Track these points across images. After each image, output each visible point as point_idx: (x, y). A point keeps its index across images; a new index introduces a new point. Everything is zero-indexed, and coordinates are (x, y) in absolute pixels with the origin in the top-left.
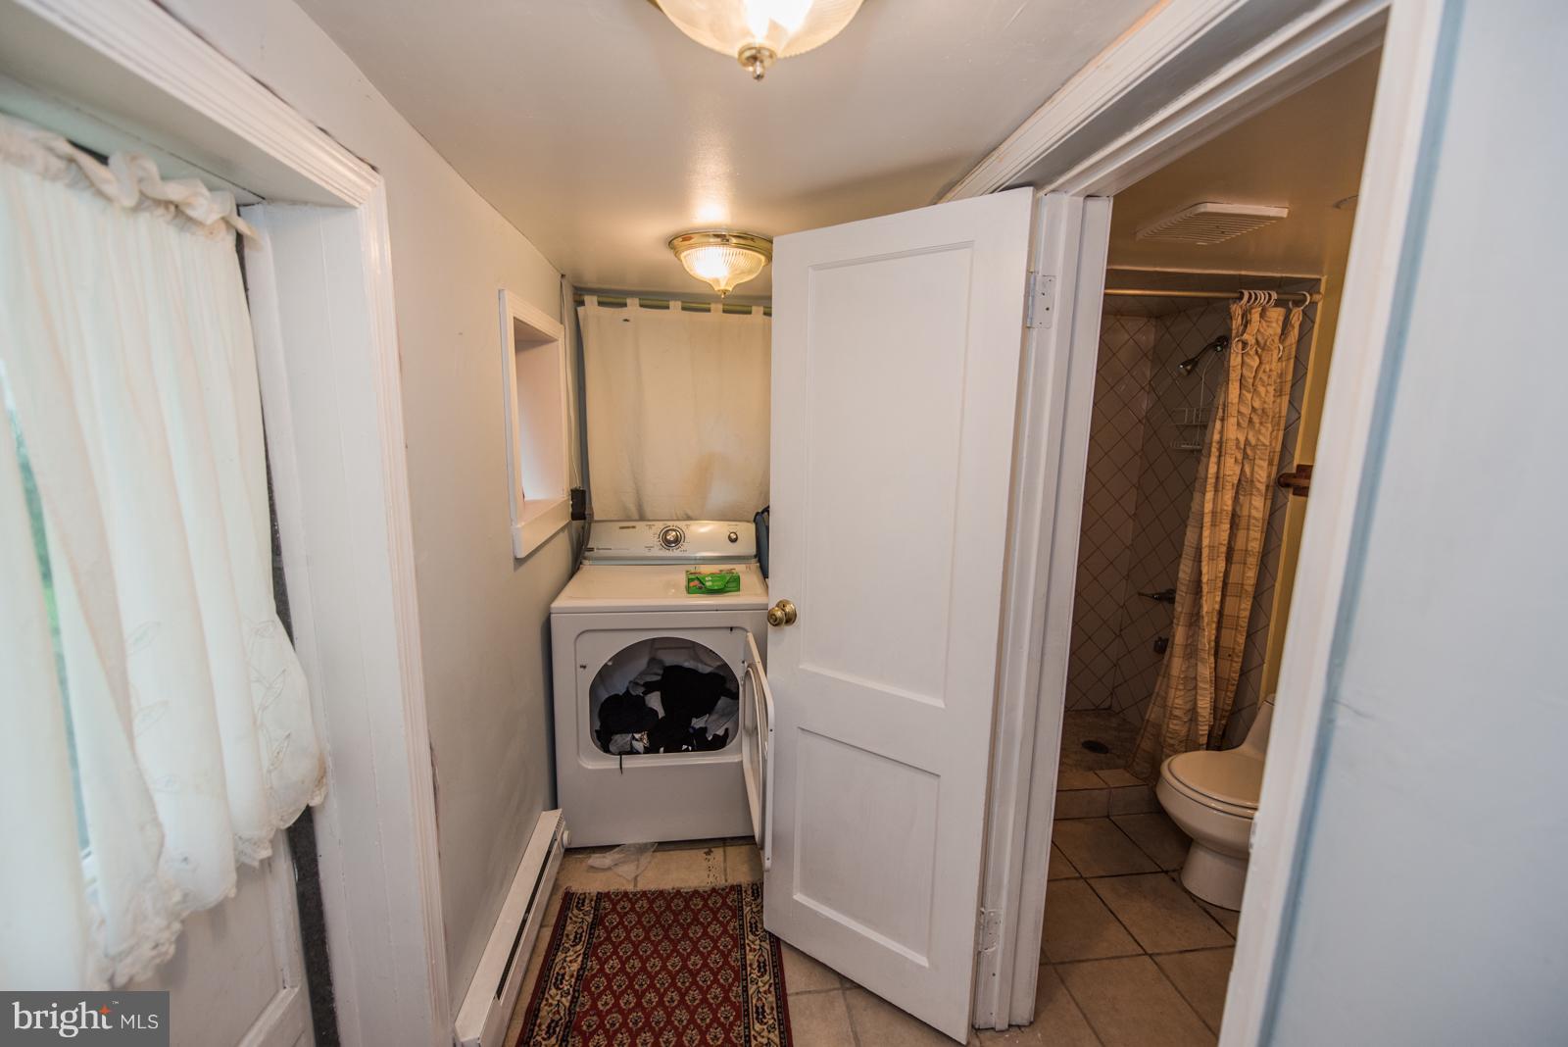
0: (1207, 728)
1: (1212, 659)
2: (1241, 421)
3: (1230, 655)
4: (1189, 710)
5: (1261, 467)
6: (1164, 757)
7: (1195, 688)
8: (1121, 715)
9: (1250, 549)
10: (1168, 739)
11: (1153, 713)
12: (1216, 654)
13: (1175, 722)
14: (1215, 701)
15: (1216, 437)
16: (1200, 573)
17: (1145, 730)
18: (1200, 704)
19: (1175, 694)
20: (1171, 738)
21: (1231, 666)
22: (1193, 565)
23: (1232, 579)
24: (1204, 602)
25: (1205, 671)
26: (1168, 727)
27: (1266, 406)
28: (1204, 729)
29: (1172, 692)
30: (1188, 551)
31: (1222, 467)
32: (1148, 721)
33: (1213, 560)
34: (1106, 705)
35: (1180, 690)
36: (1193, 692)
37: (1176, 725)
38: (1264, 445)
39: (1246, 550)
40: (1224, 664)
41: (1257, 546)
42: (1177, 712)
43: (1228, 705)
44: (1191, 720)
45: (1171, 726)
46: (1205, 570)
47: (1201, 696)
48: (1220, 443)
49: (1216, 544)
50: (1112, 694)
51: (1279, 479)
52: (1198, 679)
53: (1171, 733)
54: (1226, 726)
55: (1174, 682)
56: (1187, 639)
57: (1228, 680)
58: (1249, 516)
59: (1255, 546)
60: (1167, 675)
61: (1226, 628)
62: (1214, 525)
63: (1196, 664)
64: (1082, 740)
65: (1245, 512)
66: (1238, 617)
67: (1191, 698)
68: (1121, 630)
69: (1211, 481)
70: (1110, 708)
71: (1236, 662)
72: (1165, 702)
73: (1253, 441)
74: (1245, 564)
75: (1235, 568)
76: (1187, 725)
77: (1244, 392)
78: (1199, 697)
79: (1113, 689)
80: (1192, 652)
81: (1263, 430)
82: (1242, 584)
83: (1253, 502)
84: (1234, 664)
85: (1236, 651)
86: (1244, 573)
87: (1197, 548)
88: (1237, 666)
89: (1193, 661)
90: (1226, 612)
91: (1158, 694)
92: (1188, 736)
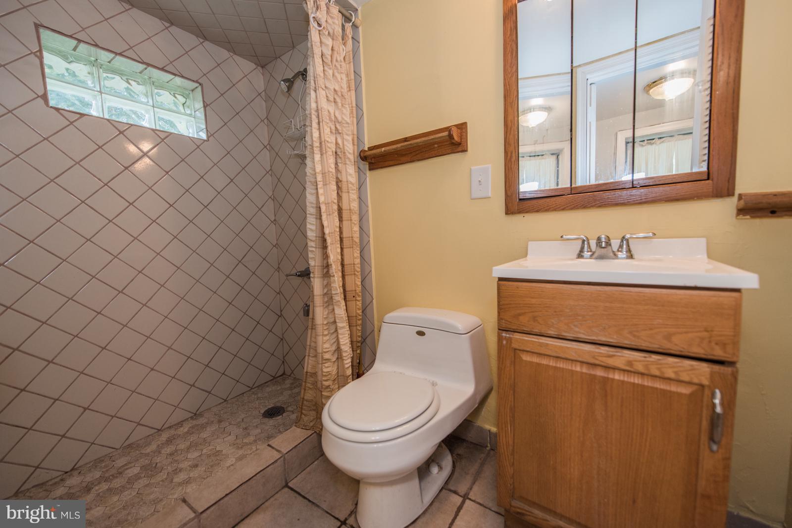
0: (350, 360)
1: (343, 303)
2: (328, 95)
3: (354, 297)
4: (335, 351)
5: (347, 140)
6: (324, 401)
7: (336, 330)
8: (292, 375)
9: (352, 208)
10: (325, 383)
11: (309, 364)
12: (345, 299)
13: (326, 365)
14: (351, 336)
15: (313, 105)
16: (323, 226)
17: (305, 382)
18: (342, 341)
19: (323, 340)
20: (326, 381)
21: (356, 305)
22: (316, 222)
23: (345, 235)
24: (330, 253)
25: (340, 312)
26: (322, 372)
27: (343, 90)
28: (348, 362)
29: (320, 339)
30: (311, 210)
31: (322, 131)
32: (307, 372)
33: (330, 215)
34: (280, 373)
35: (326, 335)
36: (335, 335)
37: (328, 367)
38: (348, 123)
39: (350, 210)
40: (352, 304)
41: (356, 206)
42: (327, 356)
43: (359, 337)
44: (338, 358)
45: (325, 370)
46: (325, 223)
47: (342, 334)
48: (317, 111)
49: (330, 201)
50: (283, 362)
51: (360, 155)
52: (337, 321)
53: (325, 376)
54: (360, 354)
55: (319, 329)
56: (324, 289)
57: (356, 316)
58: (347, 182)
59: (355, 205)
60: (314, 327)
61: (347, 275)
62: (325, 185)
63: (333, 310)
64: (262, 411)
65: (344, 179)
66: (354, 264)
67: (334, 340)
68: (281, 311)
69: (317, 144)
70: (284, 374)
71: (358, 301)
72: (316, 350)
73: (340, 119)
74: (351, 220)
75: (346, 224)
76: (336, 364)
77: (326, 68)
78: (340, 336)
79: (284, 357)
80: (329, 300)
81: (344, 111)
82: (352, 237)
83: (348, 170)
84: (358, 303)
85: (357, 292)
86: (352, 229)
87: (317, 207)
88: (359, 304)
89: (331, 307)
90: (346, 262)
91: (310, 346)
92: (338, 372)
